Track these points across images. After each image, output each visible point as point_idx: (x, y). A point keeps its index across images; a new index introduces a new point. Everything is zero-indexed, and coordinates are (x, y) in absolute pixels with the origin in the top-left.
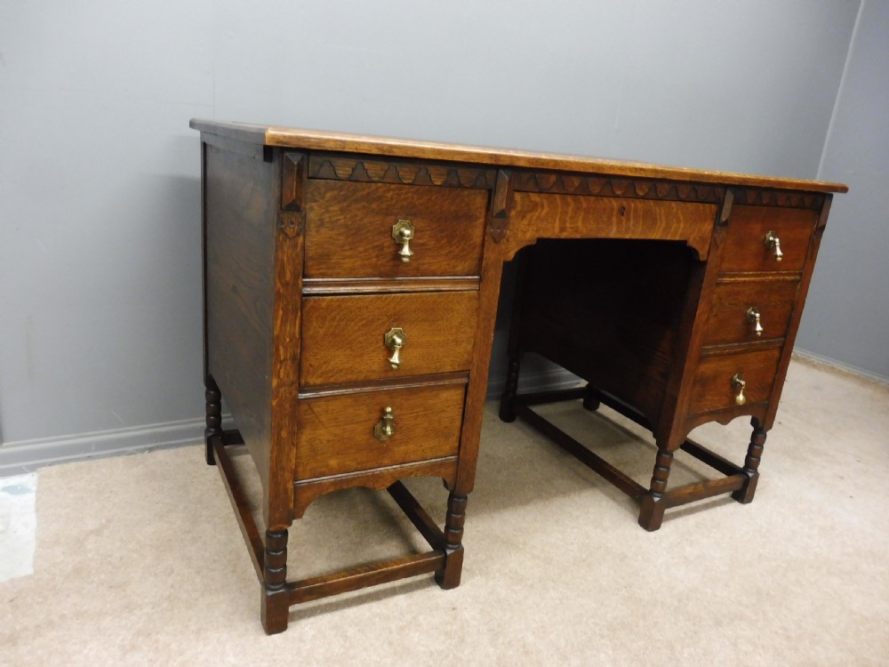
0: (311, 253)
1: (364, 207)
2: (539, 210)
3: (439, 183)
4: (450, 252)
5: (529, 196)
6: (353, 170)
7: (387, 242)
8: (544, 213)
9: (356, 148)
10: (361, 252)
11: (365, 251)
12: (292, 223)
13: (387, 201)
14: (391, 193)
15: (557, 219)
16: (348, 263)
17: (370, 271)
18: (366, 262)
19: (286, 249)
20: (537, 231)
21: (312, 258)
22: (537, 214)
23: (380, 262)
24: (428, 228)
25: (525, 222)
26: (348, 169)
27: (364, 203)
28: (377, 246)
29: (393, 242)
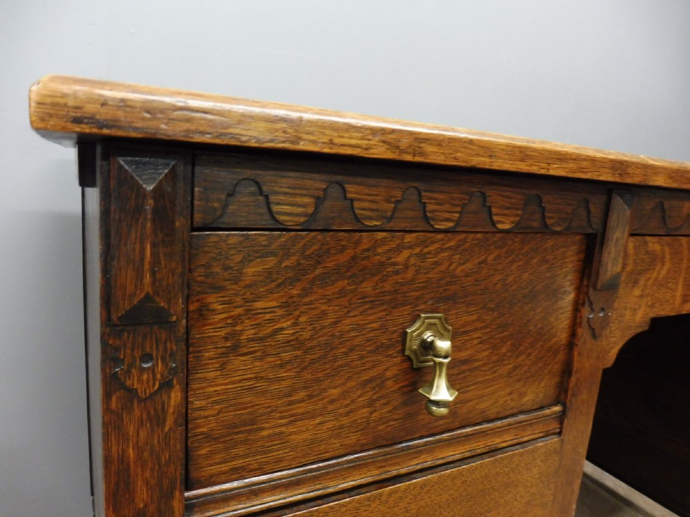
0: (205, 424)
1: (342, 293)
2: (658, 268)
3: (507, 226)
4: (515, 368)
5: (646, 243)
6: (319, 201)
7: (392, 366)
8: (664, 272)
9: (331, 142)
10: (332, 402)
11: (343, 395)
12: (147, 357)
13: (397, 273)
14: (406, 253)
15: (681, 280)
16: (302, 433)
17: (354, 438)
18: (345, 421)
19: (131, 430)
20: (652, 306)
21: (208, 437)
22: (654, 275)
23: (375, 415)
24: (479, 324)
25: (637, 292)
26: (306, 200)
27: (341, 284)
28: (370, 381)
29: (405, 365)
